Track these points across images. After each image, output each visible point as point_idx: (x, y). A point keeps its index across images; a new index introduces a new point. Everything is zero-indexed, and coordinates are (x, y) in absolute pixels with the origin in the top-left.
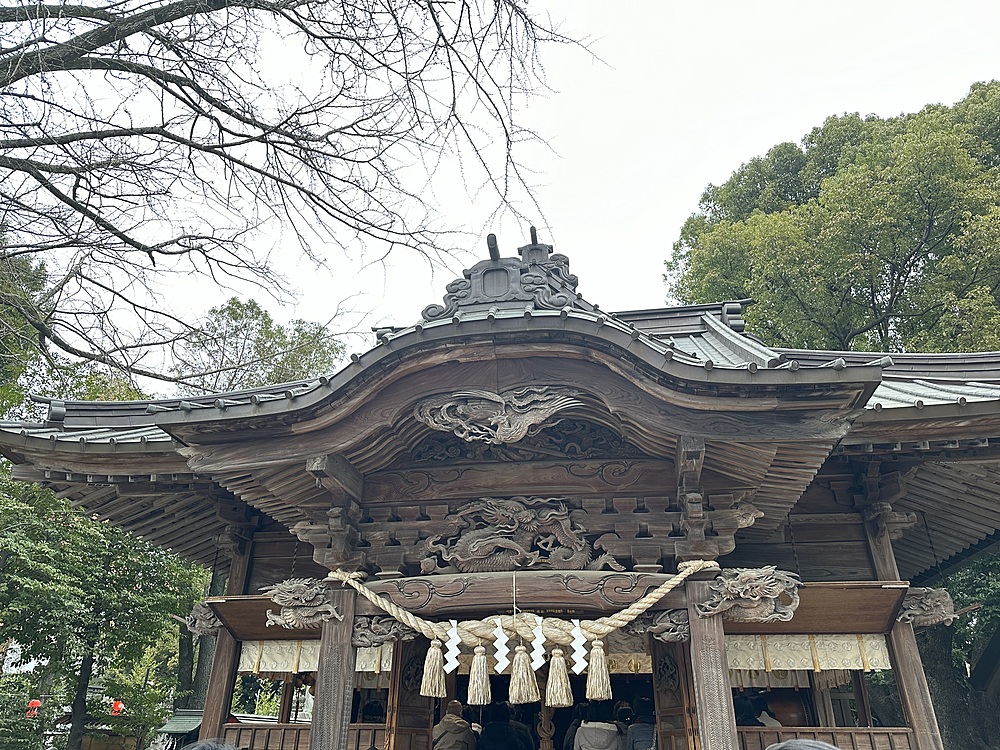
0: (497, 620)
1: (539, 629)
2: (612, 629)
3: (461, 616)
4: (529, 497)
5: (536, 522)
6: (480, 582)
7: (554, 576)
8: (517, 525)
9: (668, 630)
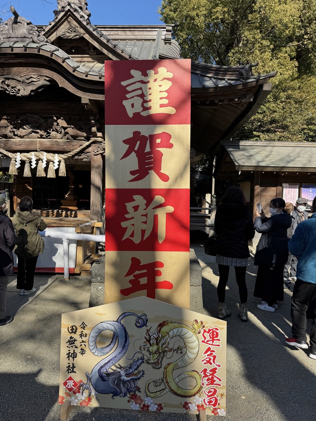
0: (33, 153)
1: (45, 156)
2: (67, 157)
3: (21, 152)
4: (43, 114)
5: (45, 123)
6: (27, 142)
7: (51, 141)
8: (39, 124)
9: (85, 158)
